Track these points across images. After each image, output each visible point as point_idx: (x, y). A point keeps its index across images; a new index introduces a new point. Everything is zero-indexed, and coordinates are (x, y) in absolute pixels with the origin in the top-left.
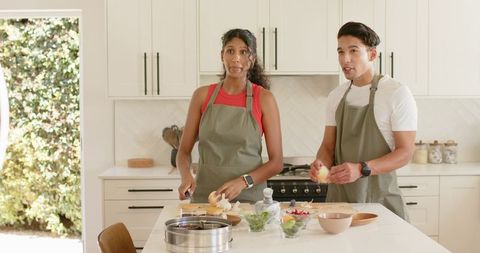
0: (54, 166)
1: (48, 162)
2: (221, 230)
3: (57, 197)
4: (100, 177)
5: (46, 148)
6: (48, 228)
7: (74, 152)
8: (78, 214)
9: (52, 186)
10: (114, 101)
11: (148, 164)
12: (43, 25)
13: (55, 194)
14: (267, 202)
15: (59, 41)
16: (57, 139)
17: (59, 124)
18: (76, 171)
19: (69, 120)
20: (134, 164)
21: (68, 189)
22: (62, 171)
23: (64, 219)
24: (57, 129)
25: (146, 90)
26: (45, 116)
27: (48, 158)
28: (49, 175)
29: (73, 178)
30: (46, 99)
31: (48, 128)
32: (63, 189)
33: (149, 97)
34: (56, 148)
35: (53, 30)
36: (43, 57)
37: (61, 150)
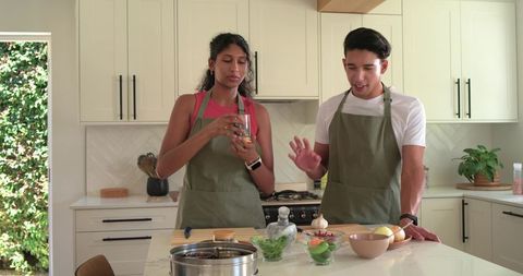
0: (19, 203)
1: (12, 199)
2: (245, 258)
3: (22, 234)
4: (71, 208)
5: (10, 184)
6: (12, 266)
7: (41, 187)
8: (44, 251)
9: (16, 224)
10: (86, 128)
11: (122, 193)
12: (9, 61)
13: (19, 231)
14: (283, 224)
15: (26, 77)
16: (22, 175)
17: (25, 160)
18: (42, 207)
19: (35, 156)
20: (107, 194)
21: (34, 225)
22: (27, 208)
23: (28, 256)
24: (22, 165)
25: (121, 115)
26: (9, 152)
27: (12, 195)
28: (14, 212)
29: (39, 214)
30: (11, 135)
31: (13, 164)
32: (28, 225)
33: (125, 122)
34: (21, 185)
35: (18, 65)
36: (8, 93)
37: (26, 186)
